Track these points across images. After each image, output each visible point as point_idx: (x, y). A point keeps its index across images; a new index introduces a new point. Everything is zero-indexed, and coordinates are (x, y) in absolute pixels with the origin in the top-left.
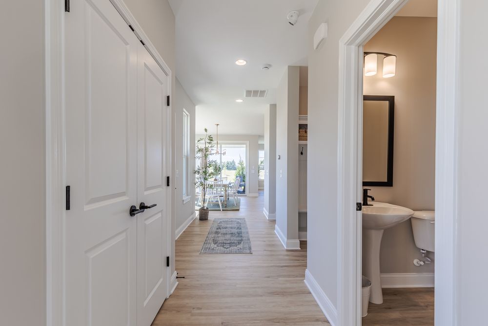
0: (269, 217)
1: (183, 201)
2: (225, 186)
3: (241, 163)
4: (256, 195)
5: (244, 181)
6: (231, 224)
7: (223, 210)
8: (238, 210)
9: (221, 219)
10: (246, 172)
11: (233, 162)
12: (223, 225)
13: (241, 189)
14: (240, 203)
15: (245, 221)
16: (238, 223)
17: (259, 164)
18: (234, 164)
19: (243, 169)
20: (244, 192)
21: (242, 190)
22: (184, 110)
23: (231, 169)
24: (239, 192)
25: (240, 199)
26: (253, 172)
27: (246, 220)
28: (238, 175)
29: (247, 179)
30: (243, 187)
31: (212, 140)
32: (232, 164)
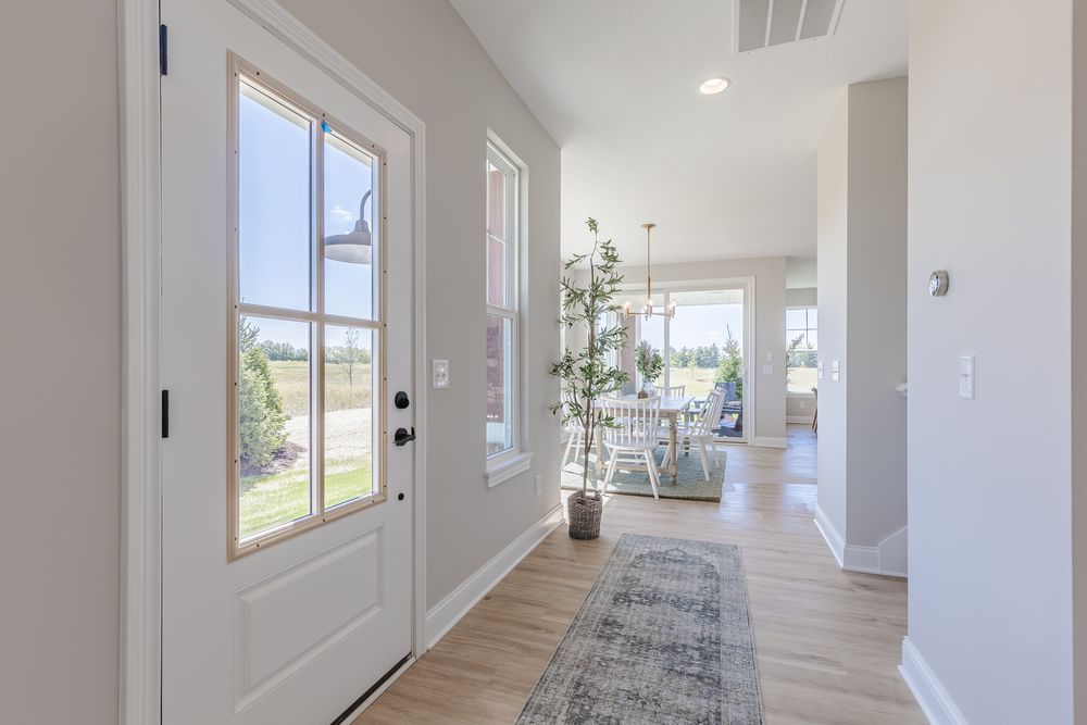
0: (847, 555)
1: (486, 477)
2: (671, 415)
3: (731, 349)
4: (779, 442)
5: (739, 396)
6: (679, 578)
7: (660, 497)
8: (717, 500)
9: (644, 540)
10: (746, 373)
11: (714, 348)
12: (648, 579)
13: (731, 421)
14: (722, 469)
15: (738, 565)
16: (709, 573)
17: (787, 348)
18: (716, 353)
19: (736, 364)
20: (738, 428)
21: (732, 425)
22: (492, 135)
23: (708, 366)
24: (723, 431)
25: (723, 456)
26: (767, 370)
27: (746, 562)
28: (723, 381)
29: (748, 392)
30: (736, 416)
31: (614, 259)
32: (710, 354)
